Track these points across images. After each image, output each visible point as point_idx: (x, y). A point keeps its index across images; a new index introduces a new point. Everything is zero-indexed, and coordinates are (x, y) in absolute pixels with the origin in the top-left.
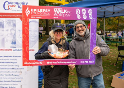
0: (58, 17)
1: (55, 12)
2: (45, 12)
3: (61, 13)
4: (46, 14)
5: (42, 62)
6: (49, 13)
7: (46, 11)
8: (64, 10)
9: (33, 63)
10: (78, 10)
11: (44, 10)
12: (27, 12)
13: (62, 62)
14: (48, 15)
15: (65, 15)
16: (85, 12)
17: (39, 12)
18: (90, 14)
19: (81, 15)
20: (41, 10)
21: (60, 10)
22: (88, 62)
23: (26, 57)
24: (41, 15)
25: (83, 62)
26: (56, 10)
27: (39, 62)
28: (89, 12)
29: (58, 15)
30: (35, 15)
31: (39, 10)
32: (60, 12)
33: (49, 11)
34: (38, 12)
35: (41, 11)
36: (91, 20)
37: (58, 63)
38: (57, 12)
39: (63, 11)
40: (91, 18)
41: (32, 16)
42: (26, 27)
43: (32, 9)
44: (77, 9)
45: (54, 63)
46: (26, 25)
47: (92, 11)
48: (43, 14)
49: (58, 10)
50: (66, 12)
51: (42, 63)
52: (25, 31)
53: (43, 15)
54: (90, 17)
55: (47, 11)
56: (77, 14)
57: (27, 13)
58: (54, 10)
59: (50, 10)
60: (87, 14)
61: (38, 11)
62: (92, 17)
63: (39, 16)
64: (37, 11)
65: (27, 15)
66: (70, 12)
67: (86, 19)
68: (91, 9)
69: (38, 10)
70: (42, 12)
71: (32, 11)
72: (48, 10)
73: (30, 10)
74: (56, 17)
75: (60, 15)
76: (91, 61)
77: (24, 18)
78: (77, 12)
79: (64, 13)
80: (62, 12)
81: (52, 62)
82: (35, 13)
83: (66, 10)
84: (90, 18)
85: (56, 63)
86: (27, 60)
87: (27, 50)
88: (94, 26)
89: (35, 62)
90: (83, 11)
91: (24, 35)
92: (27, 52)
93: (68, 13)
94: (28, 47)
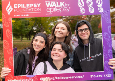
1: (48, 6)
2: (33, 7)
3: (57, 7)
4: (35, 10)
5: (33, 78)
6: (39, 8)
7: (35, 5)
8: (61, 3)
9: (21, 80)
10: (80, 1)
12: (8, 9)
13: (62, 78)
14: (38, 11)
15: (62, 9)
16: (92, 3)
17: (24, 8)
18: (100, 6)
20: (27, 5)
21: (54, 3)
22: (101, 76)
24: (28, 12)
25: (94, 76)
26: (49, 3)
27: (28, 78)
28: (97, 2)
29: (52, 10)
30: (20, 12)
32: (55, 5)
33: (39, 5)
34: (23, 8)
35: (27, 7)
36: (101, 13)
37: (57, 78)
38: (51, 6)
39: (59, 4)
41: (15, 14)
42: (7, 30)
43: (15, 5)
46: (8, 26)
47: (102, 0)
48: (30, 10)
49: (52, 3)
50: (64, 6)
51: (33, 80)
52: (7, 35)
53: (30, 11)
55: (36, 6)
56: (79, 6)
57: (8, 11)
58: (46, 3)
59: (40, 4)
60: (95, 6)
61: (24, 7)
62: (102, 10)
64: (22, 7)
65: (9, 14)
66: (68, 5)
69: (24, 5)
71: (15, 7)
72: (37, 5)
73: (13, 7)
74: (49, 13)
75: (55, 10)
76: (107, 74)
77: (4, 17)
79: (61, 7)
80: (58, 6)
82: (20, 10)
84: (100, 12)
86: (11, 76)
87: (11, 61)
88: (107, 22)
89: (23, 79)
90: (88, 2)
91: (6, 41)
92: (11, 64)
93: (66, 7)
94: (12, 57)
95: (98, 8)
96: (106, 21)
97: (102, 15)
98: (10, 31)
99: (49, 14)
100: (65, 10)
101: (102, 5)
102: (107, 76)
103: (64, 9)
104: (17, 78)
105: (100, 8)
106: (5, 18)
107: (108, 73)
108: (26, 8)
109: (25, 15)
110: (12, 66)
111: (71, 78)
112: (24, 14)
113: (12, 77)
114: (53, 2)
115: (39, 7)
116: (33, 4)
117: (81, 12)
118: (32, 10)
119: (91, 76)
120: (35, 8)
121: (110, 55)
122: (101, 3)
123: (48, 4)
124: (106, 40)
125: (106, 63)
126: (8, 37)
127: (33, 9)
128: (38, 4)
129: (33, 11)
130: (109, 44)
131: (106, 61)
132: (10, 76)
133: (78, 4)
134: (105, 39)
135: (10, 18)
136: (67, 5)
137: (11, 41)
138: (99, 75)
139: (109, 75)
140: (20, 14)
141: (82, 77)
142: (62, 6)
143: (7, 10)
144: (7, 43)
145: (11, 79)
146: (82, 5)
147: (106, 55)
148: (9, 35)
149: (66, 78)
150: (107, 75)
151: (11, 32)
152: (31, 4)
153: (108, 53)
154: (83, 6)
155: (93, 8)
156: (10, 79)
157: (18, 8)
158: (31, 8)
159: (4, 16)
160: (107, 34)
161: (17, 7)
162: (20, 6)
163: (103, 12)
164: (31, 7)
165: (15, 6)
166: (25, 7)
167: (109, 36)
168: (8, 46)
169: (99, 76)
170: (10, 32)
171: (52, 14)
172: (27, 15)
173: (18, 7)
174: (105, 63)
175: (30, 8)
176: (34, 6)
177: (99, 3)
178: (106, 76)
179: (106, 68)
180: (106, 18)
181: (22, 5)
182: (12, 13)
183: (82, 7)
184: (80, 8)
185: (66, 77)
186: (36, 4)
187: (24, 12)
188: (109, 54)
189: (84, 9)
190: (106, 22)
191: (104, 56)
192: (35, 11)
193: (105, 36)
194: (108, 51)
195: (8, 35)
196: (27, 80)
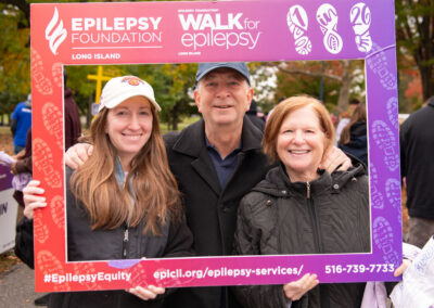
0: (199, 49)
1: (186, 27)
2: (135, 29)
3: (215, 32)
4: (141, 38)
5: (130, 270)
6: (157, 32)
7: (143, 23)
8: (230, 16)
9: (88, 278)
10: (297, 12)
11: (132, 22)
12: (50, 34)
13: (230, 272)
14: (151, 44)
15: (232, 39)
16: (335, 20)
17: (106, 33)
18: (361, 29)
19: (314, 32)
20: (116, 20)
21: (208, 17)
22: (363, 269)
23: (50, 250)
24: (119, 44)
25: (339, 269)
26: (191, 17)
27: (114, 271)
28: (352, 17)
29: (200, 40)
30: (90, 44)
31: (110, 23)
32: (211, 25)
33: (156, 23)
34: (102, 31)
35: (116, 28)
36: (364, 54)
37: (211, 273)
38: (196, 28)
39: (224, 21)
41: (76, 52)
42: (47, 105)
43: (74, 20)
44: (292, 10)
45: (189, 274)
46: (51, 93)
47: (368, 11)
48: (126, 38)
49: (200, 16)
50: (240, 27)
51: (128, 277)
52: (46, 123)
53: (126, 43)
54: (358, 40)
55: (147, 26)
56: (292, 29)
57: (51, 39)
58: (181, 17)
59: (159, 19)
60: (345, 29)
61: (105, 28)
62: (370, 43)
63: (110, 52)
64: (99, 28)
65: (54, 49)
66: (256, 24)
67: (338, 51)
68: (362, 5)
69: (105, 20)
70: (121, 33)
71: (74, 29)
72: (149, 22)
73: (68, 26)
74: (191, 49)
75: (211, 40)
76: (383, 262)
77: (37, 61)
78: (292, 20)
79: (229, 31)
80: (219, 27)
81: (179, 273)
82: (90, 38)
83: (239, 15)
84: (361, 49)
85: (200, 275)
86: (57, 262)
87: (56, 212)
88: (385, 85)
89: (96, 273)
90: (322, 17)
91: (41, 141)
92: (56, 221)
93: (247, 30)
94: (61, 198)
95: (354, 35)
96: (382, 81)
97: (369, 61)
98: (56, 108)
99: (190, 53)
100: (245, 42)
101: (368, 26)
102: (382, 268)
103: (239, 37)
104: (76, 268)
105: (363, 37)
106: (41, 63)
107: (385, 258)
108: (113, 31)
109: (107, 56)
110: (60, 226)
111: (258, 272)
112: (104, 52)
113: (60, 267)
114: (204, 13)
115: (156, 28)
116: (137, 19)
117: (297, 49)
118: (131, 39)
119: (327, 267)
120: (142, 32)
121: (392, 197)
122: (364, 21)
123: (186, 18)
124: (381, 147)
125: (379, 225)
126: (48, 128)
127: (137, 36)
128: (152, 19)
129: (137, 43)
130: (389, 160)
131: (378, 219)
132: (52, 262)
133: (289, 23)
134: (378, 142)
135: (57, 65)
136: (252, 25)
137: (59, 143)
138: (356, 266)
139: (388, 267)
140: (93, 52)
141: (295, 269)
142: (234, 26)
143: (47, 37)
144: (44, 149)
145: (55, 272)
146: (303, 24)
147: (378, 197)
148: (54, 121)
149: (243, 274)
150: (380, 266)
151: (59, 113)
152: (129, 20)
153: (387, 189)
154: (305, 28)
155: (338, 36)
156: (51, 273)
157: (84, 31)
158: (128, 32)
159: (38, 57)
160: (384, 124)
161: (83, 26)
162: (92, 25)
163: (371, 51)
164: (128, 28)
165: (75, 23)
166: (111, 29)
167: (391, 133)
168: (48, 159)
169: (353, 268)
170: (56, 112)
171: (199, 53)
172: (116, 56)
173: (86, 29)
174: (376, 225)
175: (126, 31)
176: (138, 25)
177: (359, 20)
178: (376, 268)
179: (377, 242)
180: (383, 72)
181: (99, 20)
182: (66, 47)
183: (302, 33)
184: (296, 37)
185: (243, 271)
186: (146, 19)
187: (106, 44)
188: (388, 195)
189: (306, 38)
190: (381, 85)
191: (373, 201)
192: (142, 43)
193: (377, 133)
194: (387, 184)
195: (50, 124)
196: (109, 277)
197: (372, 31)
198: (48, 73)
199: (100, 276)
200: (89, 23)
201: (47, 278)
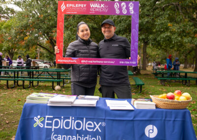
0: (94, 12)
1: (91, 7)
2: (80, 7)
3: (98, 8)
4: (82, 9)
5: (76, 60)
6: (85, 8)
7: (82, 6)
8: (102, 4)
9: (67, 61)
10: (117, 4)
11: (80, 5)
12: (62, 7)
14: (84, 10)
15: (102, 10)
16: (125, 6)
18: (131, 8)
19: (120, 9)
22: (128, 63)
25: (123, 62)
26: (93, 4)
27: (73, 60)
28: (129, 6)
29: (94, 10)
30: (70, 10)
31: (75, 5)
32: (97, 6)
33: (85, 5)
34: (73, 7)
36: (131, 14)
38: (94, 7)
39: (100, 6)
40: (132, 12)
42: (60, 23)
45: (89, 61)
46: (61, 20)
47: (133, 4)
49: (95, 4)
50: (104, 7)
52: (60, 27)
53: (78, 10)
56: (115, 8)
58: (91, 4)
60: (128, 8)
63: (75, 12)
65: (63, 11)
66: (107, 7)
67: (126, 13)
68: (131, 3)
70: (77, 8)
73: (66, 6)
74: (92, 12)
75: (97, 10)
78: (115, 6)
79: (101, 8)
81: (87, 61)
82: (71, 8)
83: (104, 4)
85: (91, 62)
87: (61, 46)
90: (122, 5)
95: (129, 10)
105: (132, 10)
113: (61, 58)
117: (116, 12)
119: (120, 62)
130: (136, 38)
135: (63, 14)
139: (134, 63)
141: (113, 62)
146: (118, 7)
147: (133, 47)
153: (135, 45)
155: (126, 10)
157: (69, 7)
159: (59, 12)
160: (135, 30)
168: (60, 35)
169: (126, 63)
178: (131, 63)
182: (65, 10)
184: (116, 10)
185: (101, 62)
196: (72, 61)
197: (134, 9)
198: (61, 16)
199: (70, 61)
200: (70, 5)
201: (58, 61)
